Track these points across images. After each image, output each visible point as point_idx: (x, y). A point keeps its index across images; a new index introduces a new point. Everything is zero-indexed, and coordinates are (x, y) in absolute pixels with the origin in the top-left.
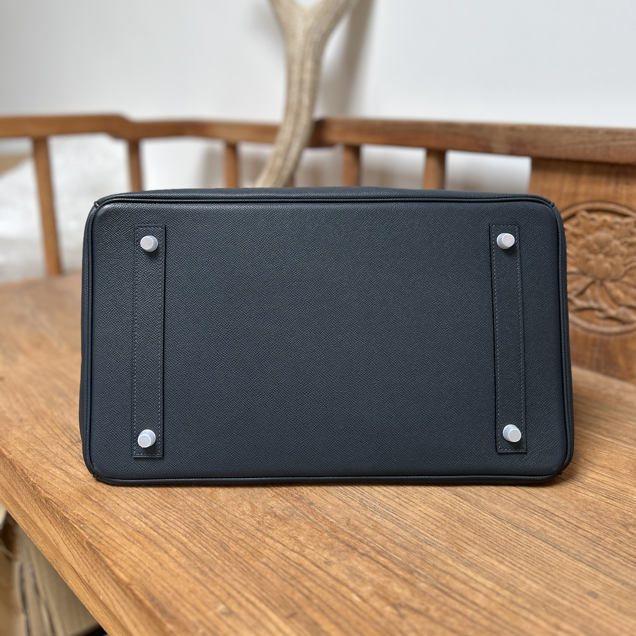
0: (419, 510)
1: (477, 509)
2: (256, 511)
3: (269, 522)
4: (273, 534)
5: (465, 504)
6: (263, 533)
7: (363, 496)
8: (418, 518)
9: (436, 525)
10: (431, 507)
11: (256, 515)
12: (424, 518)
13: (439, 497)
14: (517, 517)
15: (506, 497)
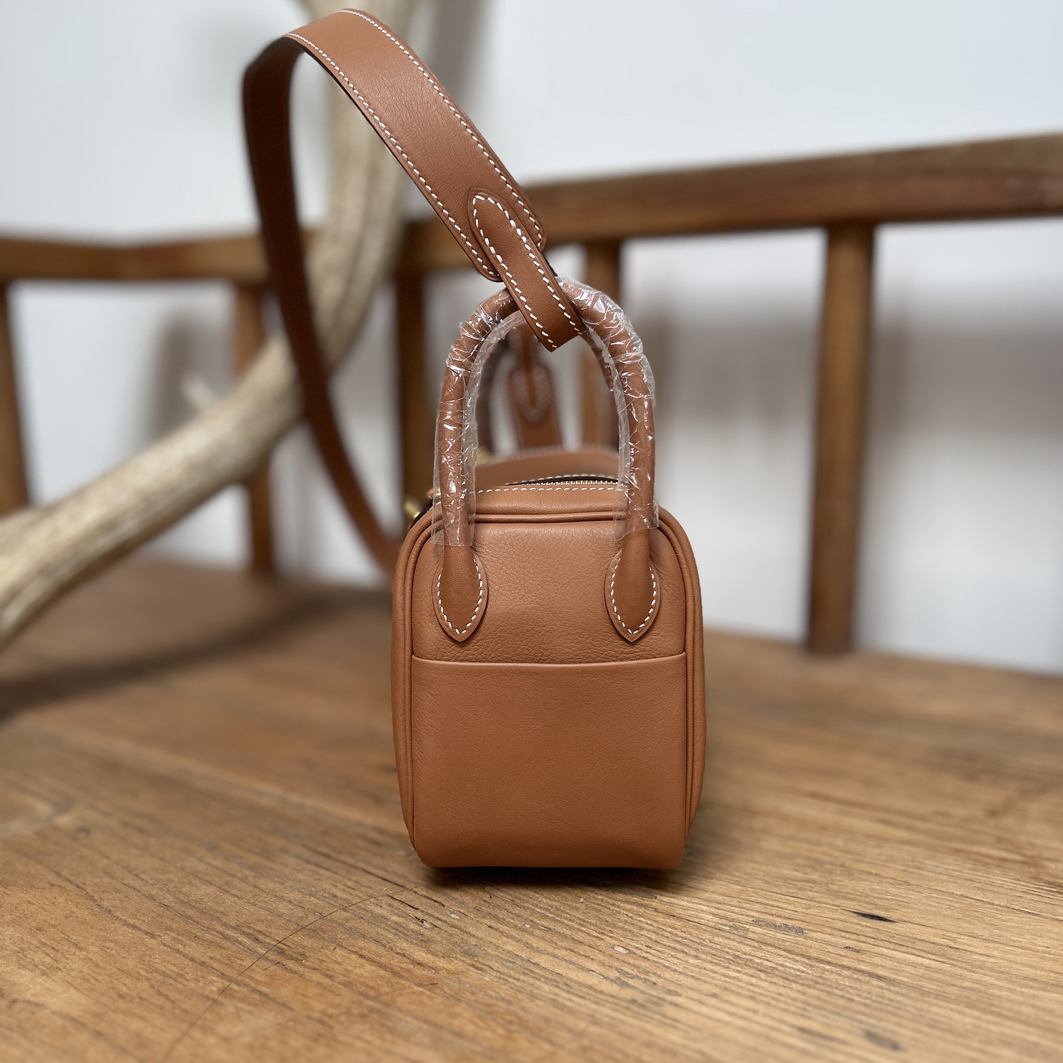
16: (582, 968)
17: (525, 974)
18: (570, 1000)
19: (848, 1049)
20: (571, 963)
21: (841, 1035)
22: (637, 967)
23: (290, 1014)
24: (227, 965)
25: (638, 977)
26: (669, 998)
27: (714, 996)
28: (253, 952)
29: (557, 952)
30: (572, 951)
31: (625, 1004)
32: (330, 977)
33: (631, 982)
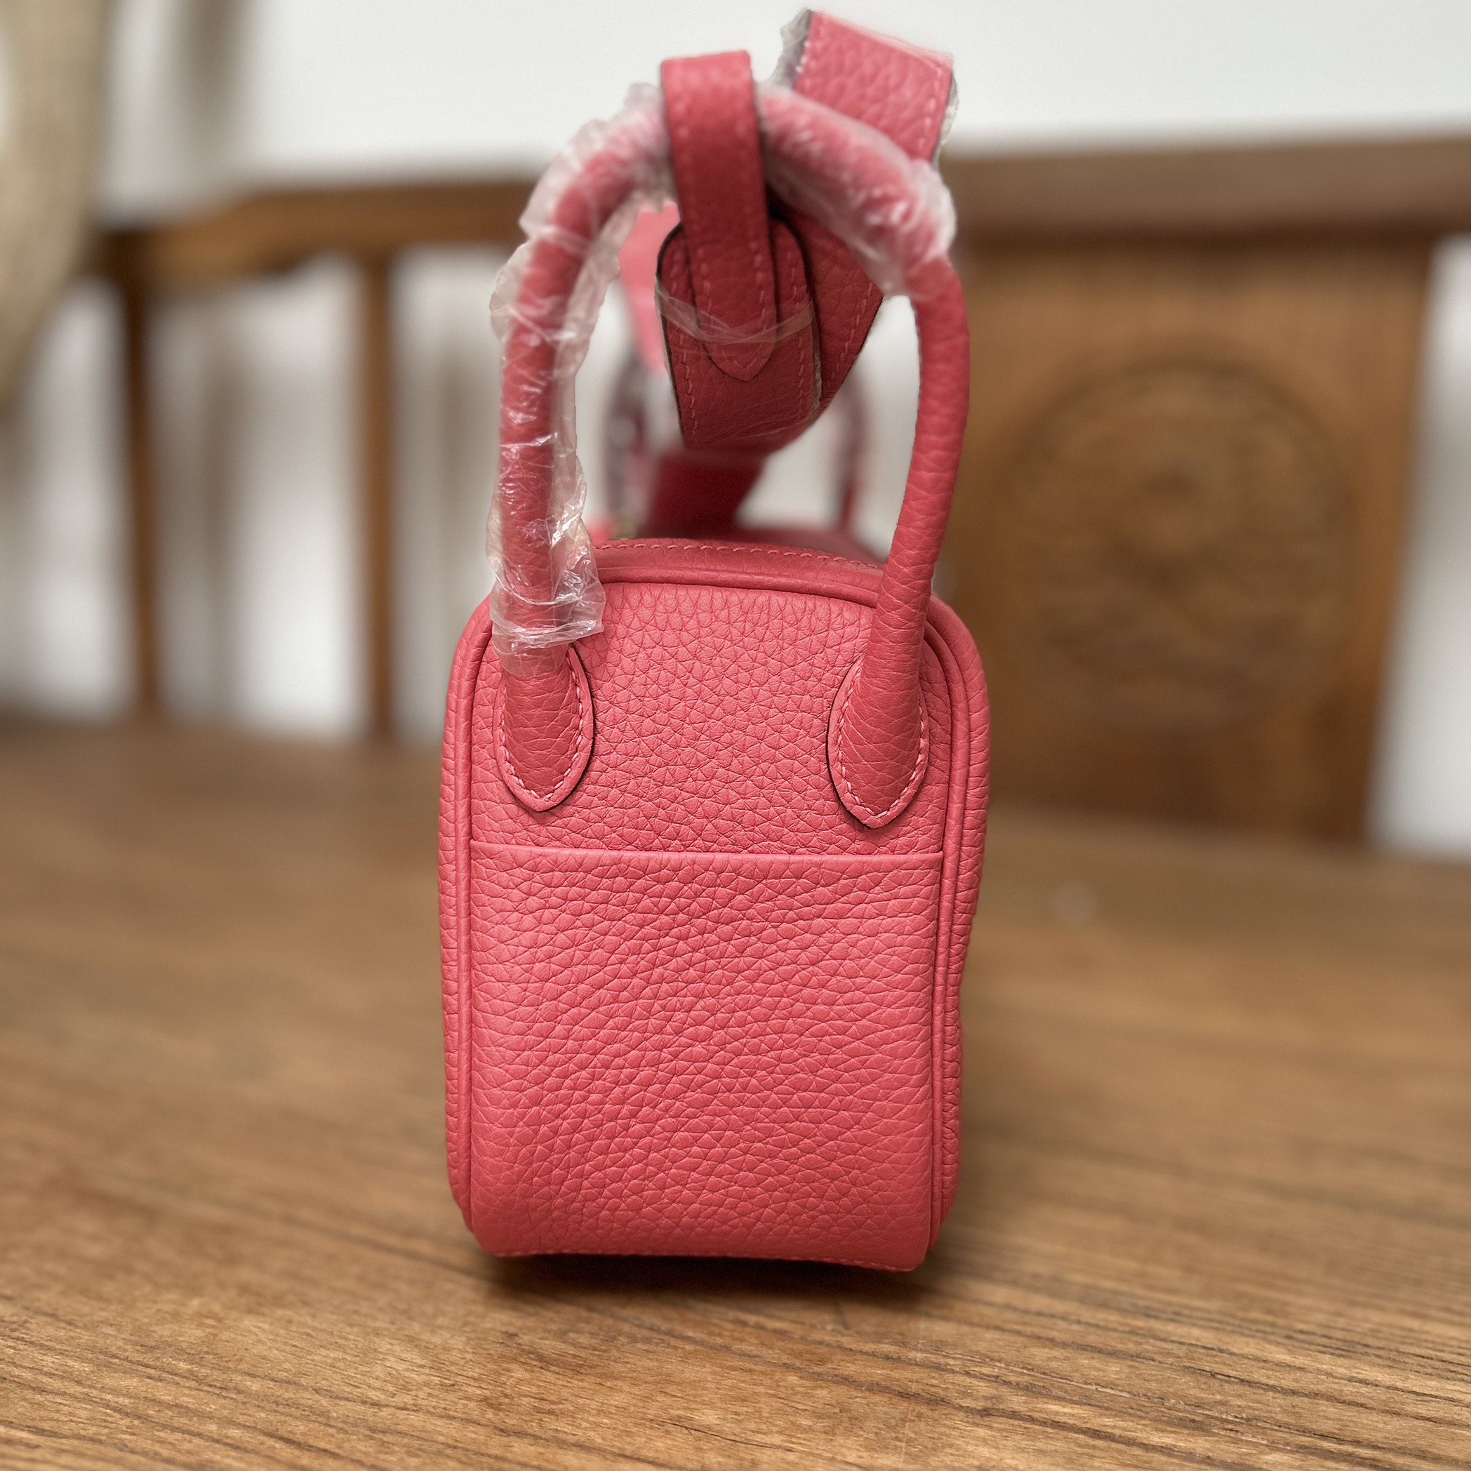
2: (453, 1364)
3: (534, 1390)
4: (580, 1433)
6: (535, 1437)
11: (459, 1379)
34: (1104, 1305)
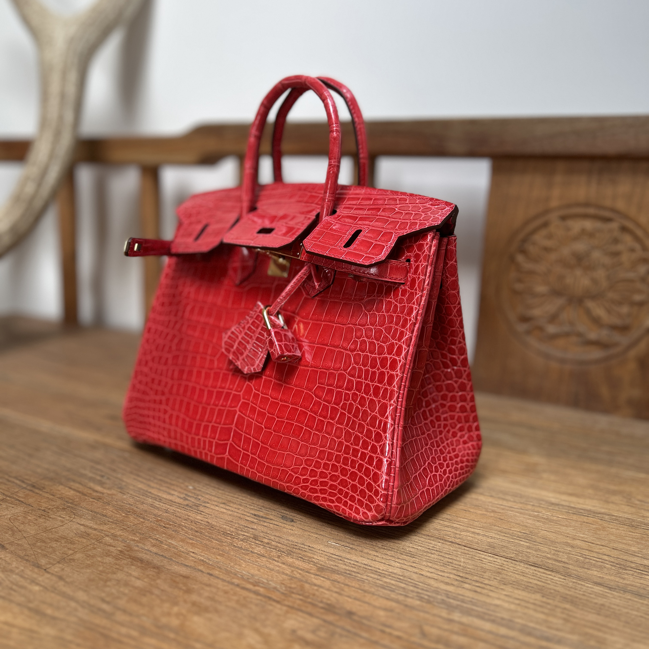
0: (506, 595)
1: (574, 581)
5: (555, 576)
7: (418, 588)
8: (513, 607)
9: (543, 613)
10: (517, 589)
12: (519, 605)
13: (517, 572)
14: (628, 582)
15: (595, 559)
16: (170, 494)
17: (143, 495)
18: (159, 505)
19: (271, 522)
20: (166, 492)
21: (271, 517)
22: (195, 493)
23: (31, 508)
24: (7, 491)
25: (193, 497)
26: (203, 504)
27: (224, 503)
28: (20, 486)
29: (161, 488)
30: (168, 488)
31: (183, 506)
32: (53, 495)
33: (189, 498)
34: (529, 634)
